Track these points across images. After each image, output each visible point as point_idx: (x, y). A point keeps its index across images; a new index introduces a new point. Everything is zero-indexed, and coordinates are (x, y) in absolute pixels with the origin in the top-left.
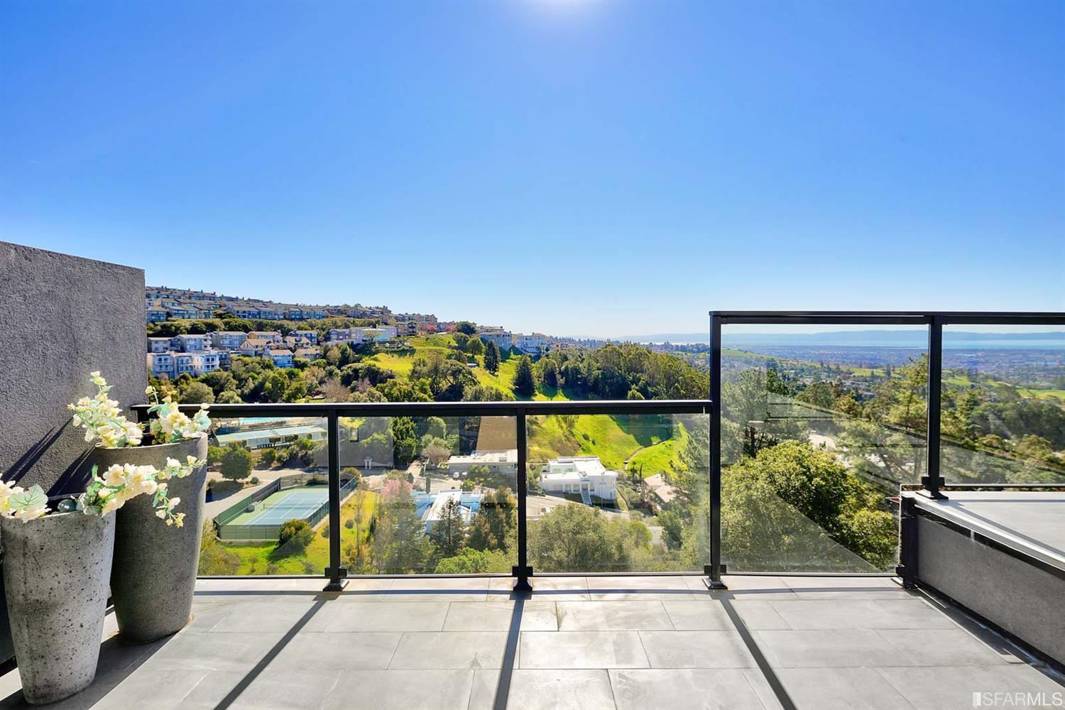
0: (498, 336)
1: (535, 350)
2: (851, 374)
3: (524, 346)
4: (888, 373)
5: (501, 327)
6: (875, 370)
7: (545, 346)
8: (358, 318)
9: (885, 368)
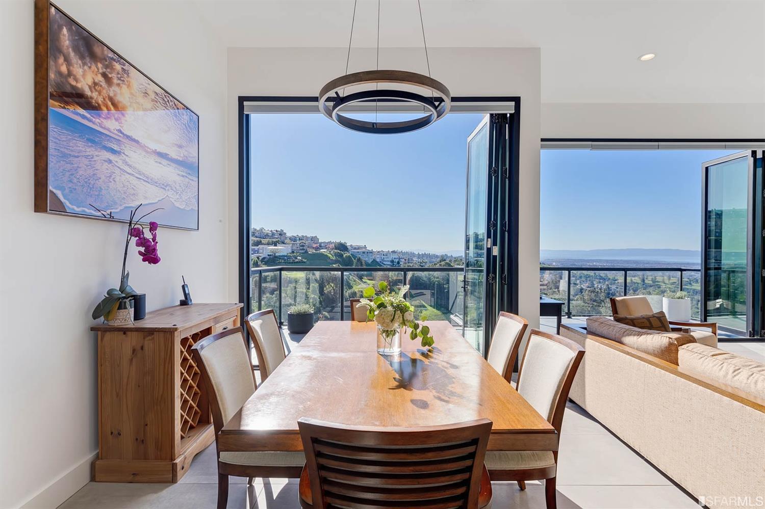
0: (364, 253)
1: (389, 263)
2: (616, 280)
3: (382, 260)
4: (643, 281)
5: (365, 246)
6: (633, 278)
7: (397, 260)
8: (263, 238)
9: (641, 277)
